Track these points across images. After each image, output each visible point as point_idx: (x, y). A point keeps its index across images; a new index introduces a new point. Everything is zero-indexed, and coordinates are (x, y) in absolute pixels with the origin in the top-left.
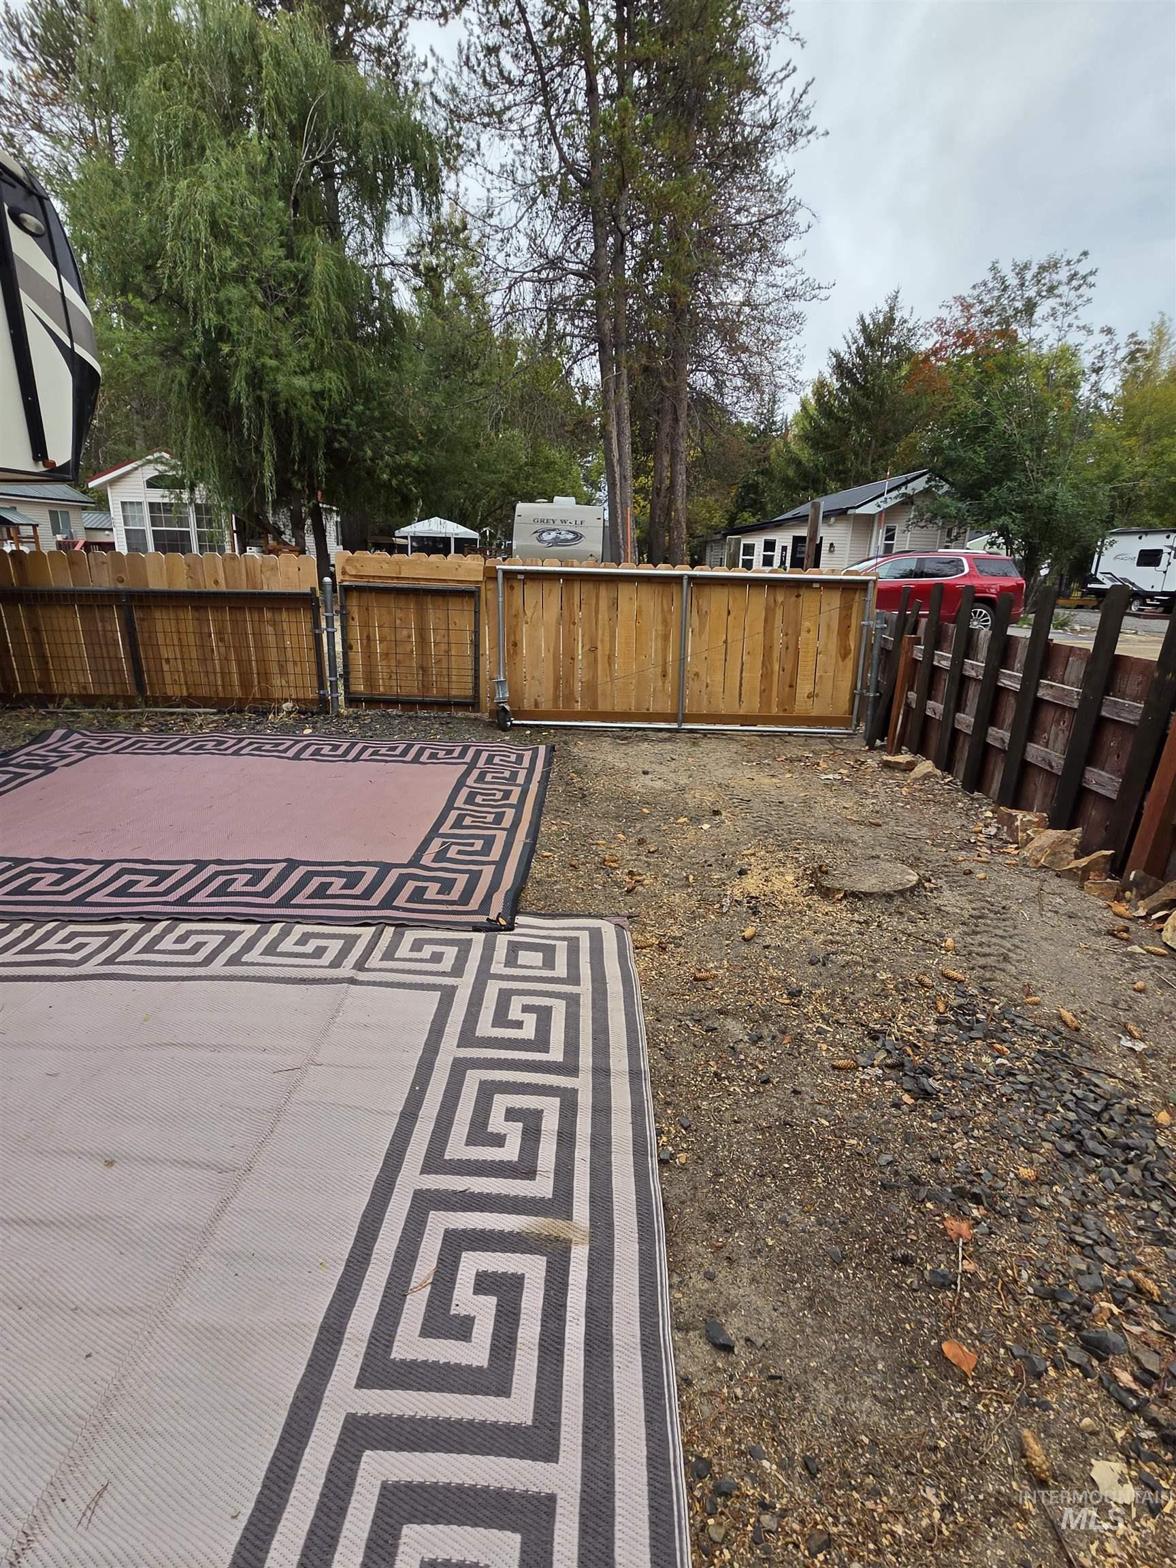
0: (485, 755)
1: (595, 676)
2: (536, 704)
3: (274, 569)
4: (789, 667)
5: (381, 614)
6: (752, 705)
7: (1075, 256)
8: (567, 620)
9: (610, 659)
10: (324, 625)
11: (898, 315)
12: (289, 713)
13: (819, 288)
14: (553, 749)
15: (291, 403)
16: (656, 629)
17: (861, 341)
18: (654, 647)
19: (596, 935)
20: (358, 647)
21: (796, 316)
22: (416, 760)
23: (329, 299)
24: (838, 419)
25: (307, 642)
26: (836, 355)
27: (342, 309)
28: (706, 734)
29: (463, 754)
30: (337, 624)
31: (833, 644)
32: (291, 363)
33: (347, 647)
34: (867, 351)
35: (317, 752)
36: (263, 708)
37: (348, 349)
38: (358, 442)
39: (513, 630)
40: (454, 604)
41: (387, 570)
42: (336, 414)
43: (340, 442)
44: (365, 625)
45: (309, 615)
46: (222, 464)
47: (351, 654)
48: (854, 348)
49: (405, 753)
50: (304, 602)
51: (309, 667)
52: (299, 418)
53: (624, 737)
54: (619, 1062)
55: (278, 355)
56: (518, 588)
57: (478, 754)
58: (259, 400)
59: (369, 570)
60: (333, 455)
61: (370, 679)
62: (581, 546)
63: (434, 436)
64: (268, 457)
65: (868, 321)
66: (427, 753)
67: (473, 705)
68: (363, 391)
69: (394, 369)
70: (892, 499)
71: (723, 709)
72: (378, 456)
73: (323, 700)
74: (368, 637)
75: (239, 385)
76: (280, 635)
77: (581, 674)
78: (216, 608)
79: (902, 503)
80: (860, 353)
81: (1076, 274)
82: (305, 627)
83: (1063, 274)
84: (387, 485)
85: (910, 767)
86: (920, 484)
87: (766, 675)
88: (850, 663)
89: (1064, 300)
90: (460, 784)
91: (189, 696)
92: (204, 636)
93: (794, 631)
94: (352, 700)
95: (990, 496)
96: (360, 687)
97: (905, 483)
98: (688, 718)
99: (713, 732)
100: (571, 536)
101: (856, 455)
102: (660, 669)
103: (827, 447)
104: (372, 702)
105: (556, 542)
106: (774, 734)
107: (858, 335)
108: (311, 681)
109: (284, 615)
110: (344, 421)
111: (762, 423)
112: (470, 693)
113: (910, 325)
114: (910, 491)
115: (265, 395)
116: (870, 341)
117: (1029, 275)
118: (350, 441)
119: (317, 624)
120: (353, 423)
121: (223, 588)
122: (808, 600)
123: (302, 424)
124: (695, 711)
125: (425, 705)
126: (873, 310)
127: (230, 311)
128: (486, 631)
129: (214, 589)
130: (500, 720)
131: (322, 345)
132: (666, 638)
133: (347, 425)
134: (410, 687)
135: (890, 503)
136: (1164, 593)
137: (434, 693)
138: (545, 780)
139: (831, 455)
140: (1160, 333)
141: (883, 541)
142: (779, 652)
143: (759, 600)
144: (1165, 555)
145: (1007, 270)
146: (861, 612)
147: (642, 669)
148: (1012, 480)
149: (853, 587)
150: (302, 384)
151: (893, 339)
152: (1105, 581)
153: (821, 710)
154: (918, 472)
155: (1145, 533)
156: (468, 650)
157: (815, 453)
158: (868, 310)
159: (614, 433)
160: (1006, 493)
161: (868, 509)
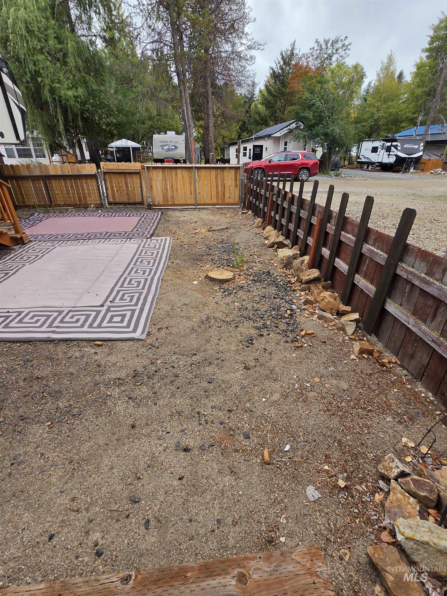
0: (146, 215)
1: (173, 194)
2: (159, 203)
3: (84, 168)
4: (223, 190)
5: (115, 179)
6: (214, 201)
7: (343, 38)
8: (165, 180)
9: (177, 189)
10: (100, 183)
11: (295, 52)
12: (93, 208)
13: (260, 45)
14: (163, 213)
15: (67, 100)
16: (187, 181)
17: (282, 63)
18: (188, 186)
19: (166, 239)
20: (109, 188)
21: (251, 57)
22: (129, 216)
23: (75, 58)
24: (274, 96)
25: (95, 188)
26: (272, 69)
27: (80, 61)
28: (203, 209)
29: (140, 214)
30: (103, 183)
31: (234, 183)
32: (65, 86)
33: (107, 189)
34: (284, 67)
35: (104, 215)
36: (86, 207)
37: (84, 77)
38: (92, 114)
39: (151, 183)
40: (134, 176)
41: (115, 167)
42: (84, 103)
43: (86, 115)
44: (111, 183)
45: (95, 180)
46: (43, 123)
47: (108, 191)
48: (278, 66)
49: (126, 215)
50: (93, 177)
51: (97, 195)
52: (70, 105)
53: (182, 210)
55: (59, 82)
56: (151, 171)
57: (144, 214)
58: (54, 99)
59: (110, 167)
61: (114, 197)
62: (178, 151)
63: (120, 111)
64: (60, 120)
65: (284, 54)
66: (131, 215)
67: (142, 203)
68: (91, 93)
69: (102, 85)
70: (285, 131)
71: (207, 202)
72: (100, 119)
73: (102, 204)
74: (112, 186)
75: (46, 93)
76: (88, 186)
77: (170, 195)
78: (70, 179)
79: (289, 132)
80: (282, 68)
81: (344, 45)
82: (95, 184)
83: (340, 44)
84: (105, 130)
85: (247, 213)
86: (294, 125)
87: (217, 193)
88: (238, 189)
89: (340, 55)
90: (140, 220)
91: (65, 204)
92: (67, 187)
93: (223, 180)
94: (110, 204)
95: (314, 130)
96: (111, 200)
97: (290, 125)
98: (198, 205)
99: (205, 208)
100: (174, 147)
101: (280, 110)
102: (190, 192)
103: (271, 107)
104: (115, 204)
105: (168, 150)
106: (221, 208)
107: (280, 60)
108: (98, 198)
109: (89, 181)
110: (86, 106)
111: (249, 94)
112: (141, 200)
113: (299, 56)
114: (291, 127)
115: (57, 98)
116: (285, 63)
117: (329, 45)
118: (89, 114)
119: (98, 183)
120: (90, 107)
121: (71, 174)
122: (226, 172)
123: (71, 108)
124: (200, 203)
125: (129, 204)
126: (285, 50)
127: (39, 64)
128: (143, 183)
129: (68, 174)
130: (150, 207)
131: (75, 76)
132: (191, 183)
133: (88, 108)
134: (125, 200)
136: (378, 163)
137: (131, 201)
138: (160, 218)
139: (272, 110)
140: (390, 59)
141: (283, 146)
142: (220, 186)
143: (213, 172)
144: (379, 149)
145: (322, 42)
146: (240, 175)
147: (185, 193)
148: (322, 124)
149: (237, 169)
150: (70, 93)
151: (293, 62)
152: (362, 158)
153: (231, 201)
154: (293, 121)
155: (374, 141)
156: (139, 189)
157: (266, 110)
158: (284, 49)
159: (185, 109)
160: (319, 129)
161: (278, 135)
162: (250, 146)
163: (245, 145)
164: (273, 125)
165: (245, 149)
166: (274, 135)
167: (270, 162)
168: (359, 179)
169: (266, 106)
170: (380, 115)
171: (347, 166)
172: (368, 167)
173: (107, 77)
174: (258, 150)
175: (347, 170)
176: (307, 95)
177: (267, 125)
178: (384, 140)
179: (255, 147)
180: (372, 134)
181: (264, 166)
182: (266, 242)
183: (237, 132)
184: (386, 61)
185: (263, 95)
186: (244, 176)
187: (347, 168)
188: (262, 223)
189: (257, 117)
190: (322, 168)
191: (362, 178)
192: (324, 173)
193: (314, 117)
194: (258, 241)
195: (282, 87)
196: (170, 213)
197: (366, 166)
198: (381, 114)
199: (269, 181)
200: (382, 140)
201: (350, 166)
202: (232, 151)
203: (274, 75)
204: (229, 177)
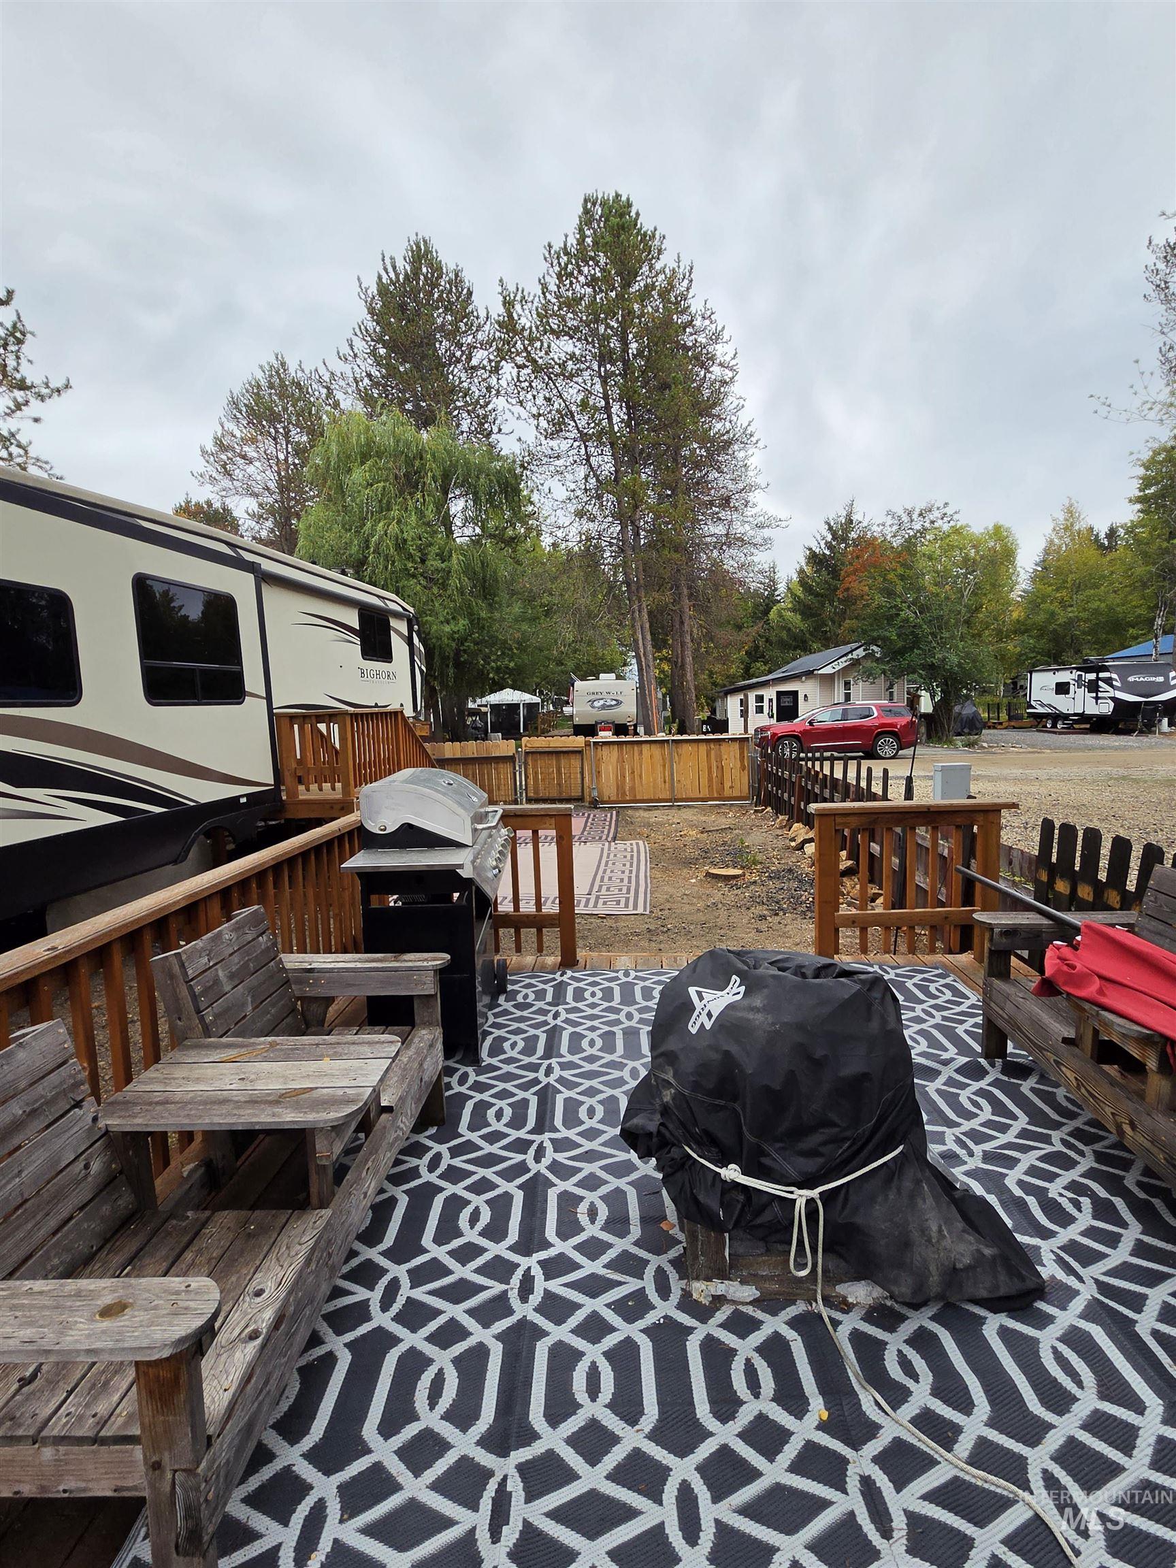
0: (592, 816)
1: (634, 784)
2: (610, 798)
3: (497, 745)
4: (719, 776)
5: (541, 762)
6: (705, 793)
8: (621, 761)
9: (641, 776)
10: (517, 769)
11: (855, 518)
14: (619, 815)
15: (439, 638)
16: (661, 761)
17: (829, 538)
18: (659, 769)
19: (637, 844)
20: (531, 777)
21: (765, 539)
23: (461, 576)
24: (817, 595)
25: (510, 776)
26: (810, 549)
27: (468, 580)
28: (685, 807)
29: (584, 815)
30: (523, 768)
31: (739, 765)
32: (440, 618)
33: (527, 777)
34: (834, 544)
37: (469, 602)
38: (474, 655)
39: (598, 766)
40: (573, 757)
41: (544, 744)
42: (462, 641)
43: (463, 657)
44: (535, 767)
45: (511, 765)
47: (528, 780)
48: (822, 543)
50: (509, 759)
51: (511, 787)
53: (649, 809)
54: (642, 855)
56: (599, 748)
57: (589, 815)
59: (537, 745)
60: (458, 665)
61: (536, 791)
62: (622, 709)
63: (523, 648)
65: (832, 523)
67: (581, 799)
68: (477, 624)
69: (496, 610)
70: (843, 663)
71: (692, 796)
72: (486, 662)
73: (516, 800)
74: (536, 773)
76: (498, 773)
77: (628, 785)
78: (473, 764)
79: (851, 665)
80: (829, 546)
82: (509, 770)
83: (936, 514)
85: (763, 810)
86: (860, 653)
87: (710, 779)
88: (746, 772)
90: (587, 822)
93: (719, 759)
94: (529, 800)
95: (905, 660)
96: (531, 794)
97: (851, 652)
98: (677, 800)
99: (689, 806)
100: (614, 703)
101: (834, 622)
102: (662, 780)
103: (812, 615)
104: (537, 801)
105: (604, 707)
106: (717, 805)
107: (825, 532)
108: (511, 793)
109: (501, 766)
110: (467, 644)
111: (766, 590)
112: (580, 794)
113: (865, 524)
114: (855, 656)
116: (834, 538)
117: (915, 516)
118: (469, 656)
119: (515, 768)
120: (472, 645)
121: (475, 754)
122: (724, 747)
123: (441, 648)
124: (679, 796)
125: (560, 800)
126: (835, 516)
128: (586, 768)
129: (471, 755)
130: (594, 804)
132: (664, 766)
133: (468, 646)
134: (554, 794)
135: (842, 666)
136: (1075, 715)
137: (564, 795)
138: (617, 821)
139: (817, 621)
140: (1070, 511)
141: (842, 691)
142: (714, 769)
143: (703, 748)
144: (1072, 686)
145: (900, 512)
146: (748, 750)
147: (655, 780)
148: (919, 648)
149: (742, 741)
150: (447, 629)
151: (853, 535)
152: (1038, 707)
153: (736, 793)
154: (857, 645)
155: (1058, 670)
156: (579, 776)
157: (803, 620)
158: (832, 516)
159: (640, 636)
160: (915, 656)
161: (828, 670)
162: (770, 693)
163: (759, 693)
164: (821, 651)
165: (760, 699)
166: (820, 672)
167: (811, 723)
168: (1021, 750)
169: (802, 614)
170: (1070, 615)
171: (1005, 725)
172: (1054, 726)
173: (504, 596)
174: (787, 702)
175: (1003, 732)
176: (880, 600)
177: (808, 650)
178: (1078, 669)
179: (779, 694)
180: (1061, 652)
181: (800, 732)
182: (793, 844)
183: (742, 663)
184: (1061, 517)
185: (794, 595)
186: (756, 751)
187: (1006, 728)
188: (788, 820)
189: (784, 634)
190: (936, 730)
191: (1030, 750)
192: (940, 740)
193: (899, 636)
194: (780, 843)
195: (833, 578)
196: (630, 812)
197: (1050, 721)
198: (1072, 613)
199: (802, 759)
200: (1074, 668)
201: (1012, 724)
202: (733, 705)
203: (814, 558)
204: (731, 756)
